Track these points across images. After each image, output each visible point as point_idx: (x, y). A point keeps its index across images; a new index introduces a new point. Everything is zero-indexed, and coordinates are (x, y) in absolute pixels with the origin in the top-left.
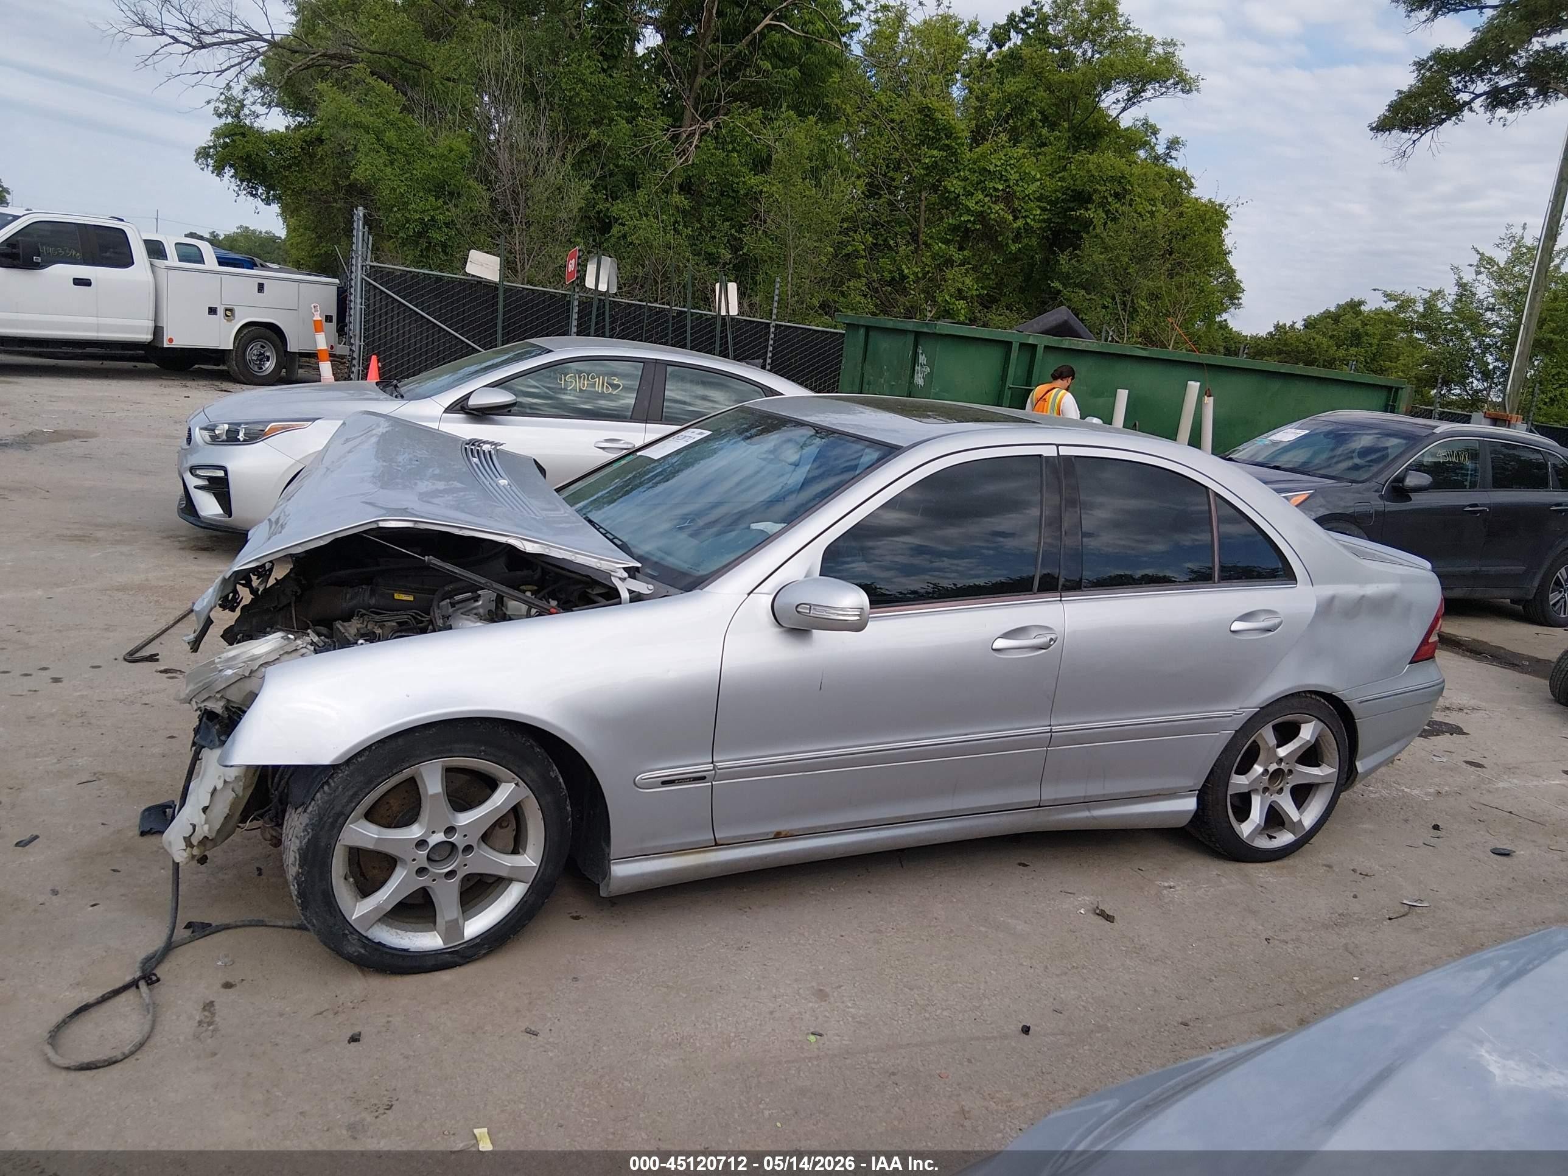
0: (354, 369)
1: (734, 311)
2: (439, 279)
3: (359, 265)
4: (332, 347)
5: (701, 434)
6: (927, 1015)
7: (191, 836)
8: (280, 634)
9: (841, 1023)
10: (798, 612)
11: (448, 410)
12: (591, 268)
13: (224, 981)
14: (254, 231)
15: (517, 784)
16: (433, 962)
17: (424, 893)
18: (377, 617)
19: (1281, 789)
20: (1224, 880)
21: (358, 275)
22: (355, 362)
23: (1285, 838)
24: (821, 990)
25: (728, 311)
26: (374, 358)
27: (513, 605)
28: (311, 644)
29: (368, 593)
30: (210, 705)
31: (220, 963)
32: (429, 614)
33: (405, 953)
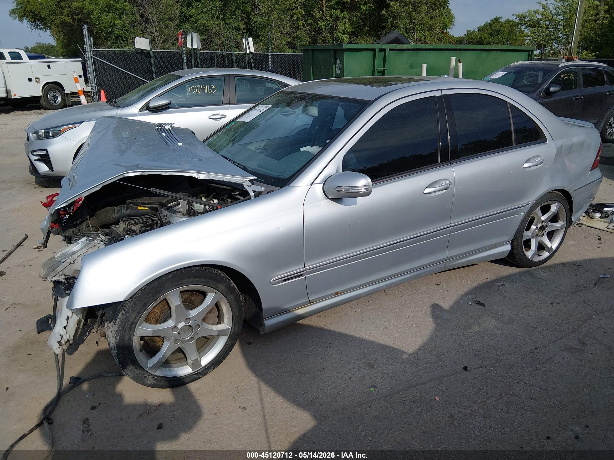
0: (95, 97)
1: (252, 50)
2: (124, 52)
3: (89, 51)
4: (84, 89)
5: (266, 107)
6: (420, 368)
7: (61, 341)
8: (84, 239)
9: (383, 378)
10: (337, 191)
11: (140, 110)
12: (189, 39)
13: (91, 406)
14: (43, 44)
15: (215, 293)
16: (189, 380)
17: (180, 350)
18: (132, 221)
19: (543, 234)
20: (524, 278)
21: (89, 54)
22: (95, 94)
23: (546, 254)
24: (369, 363)
25: (250, 51)
26: (102, 91)
27: (198, 207)
28: (102, 241)
29: (125, 209)
30: (56, 278)
31: (87, 396)
32: (157, 216)
33: (175, 379)
